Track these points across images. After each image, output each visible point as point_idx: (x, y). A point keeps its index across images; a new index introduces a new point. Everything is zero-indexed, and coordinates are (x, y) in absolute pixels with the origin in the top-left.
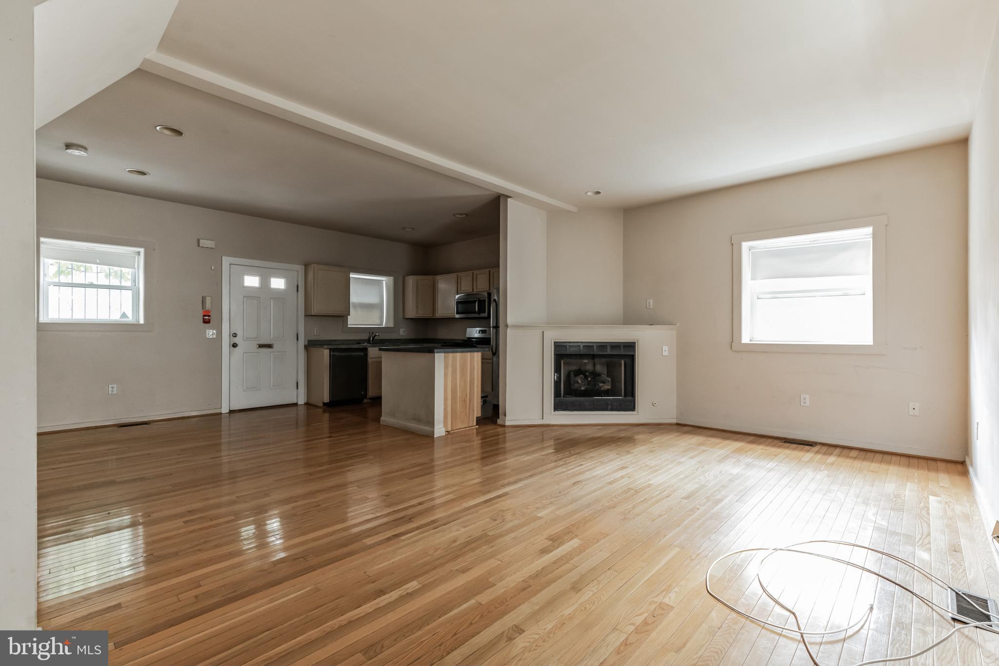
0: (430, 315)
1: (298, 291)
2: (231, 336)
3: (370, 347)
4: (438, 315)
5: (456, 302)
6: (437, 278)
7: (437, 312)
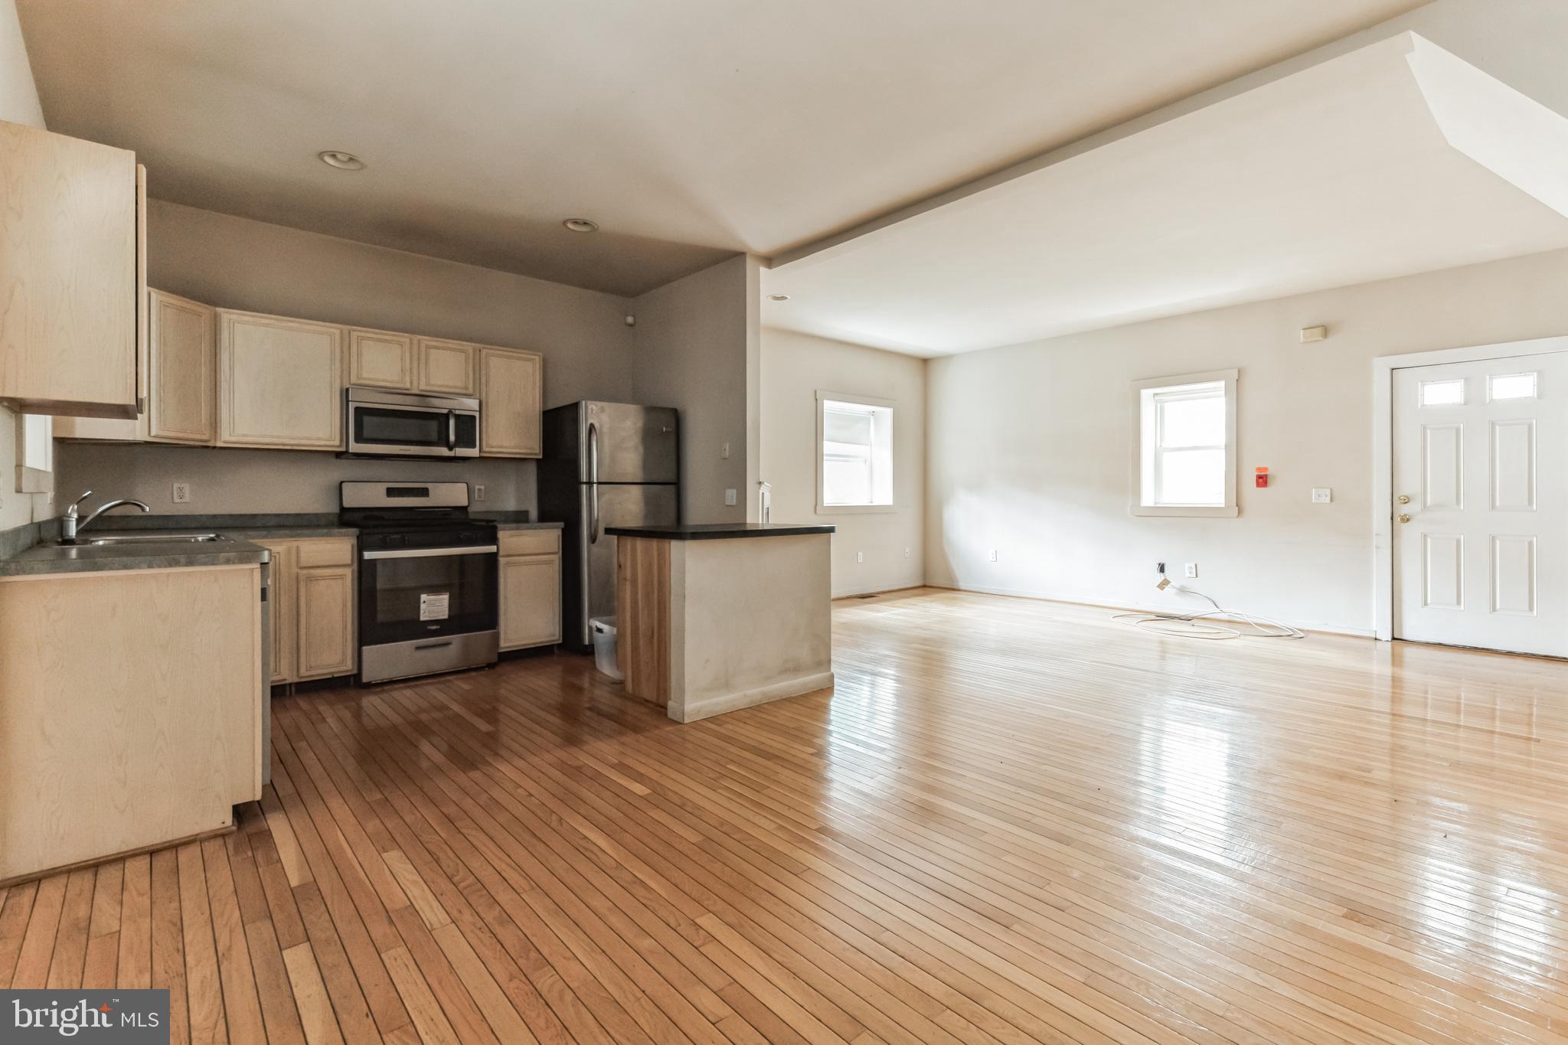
0: (202, 438)
4: (233, 439)
5: (352, 406)
6: (227, 316)
7: (232, 429)
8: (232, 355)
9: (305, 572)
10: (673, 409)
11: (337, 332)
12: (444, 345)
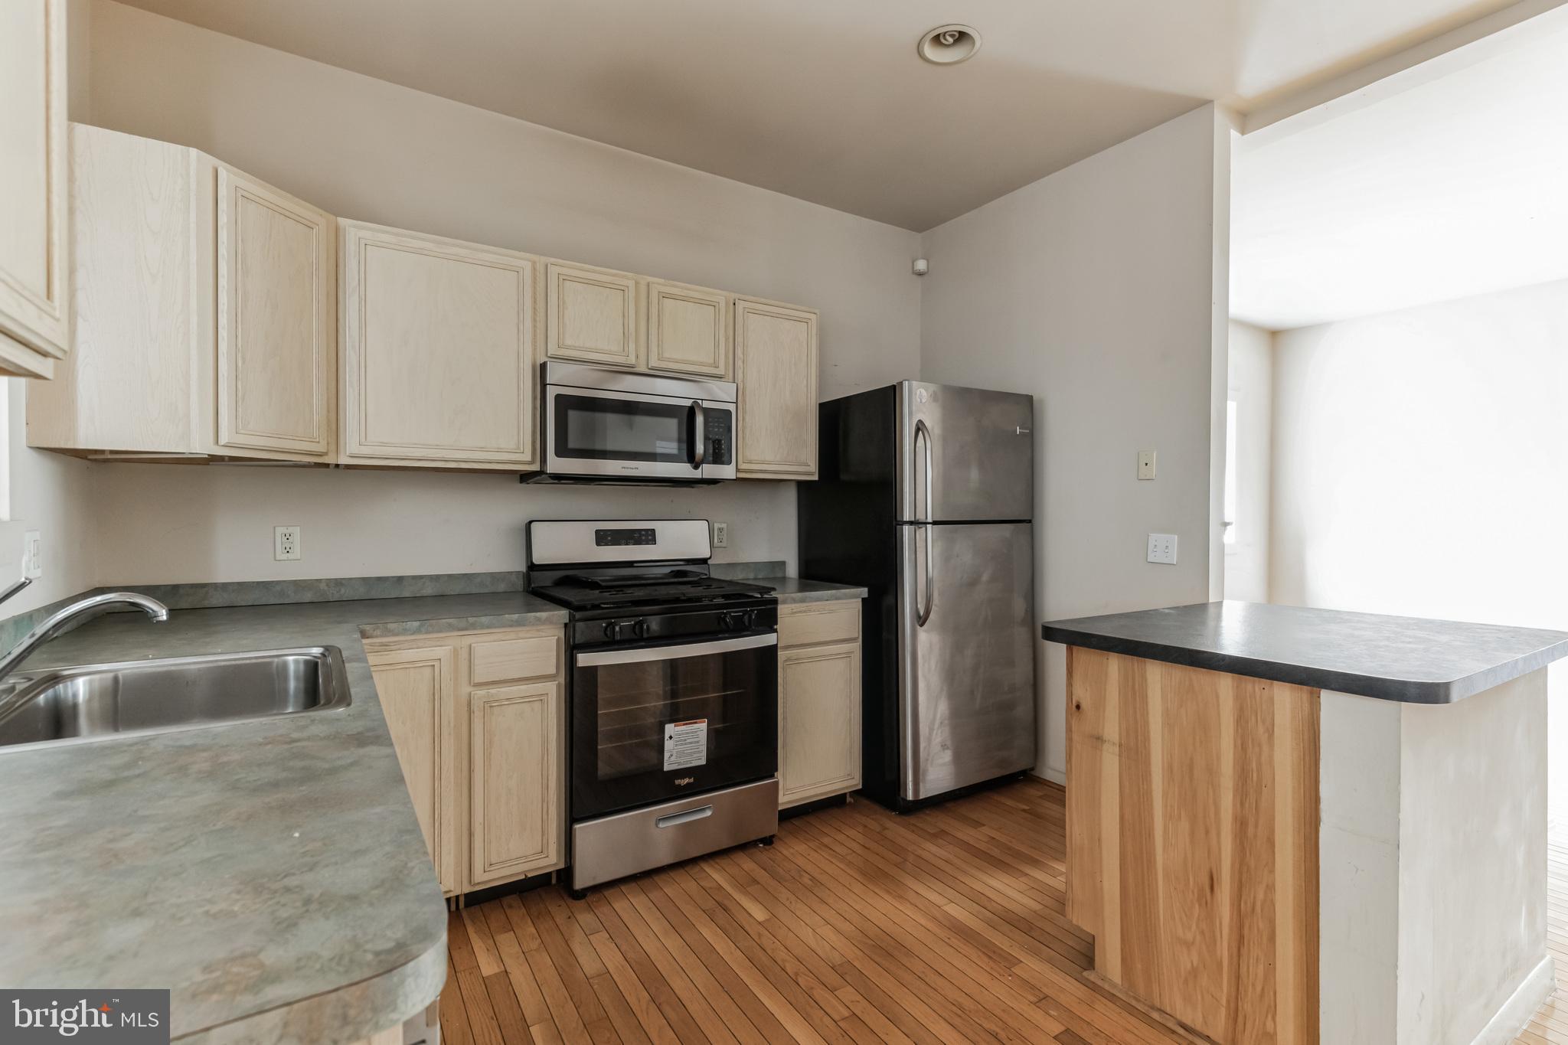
0: (314, 447)
4: (365, 451)
5: (551, 393)
6: (354, 231)
7: (363, 434)
8: (363, 301)
9: (481, 693)
10: (1027, 395)
11: (528, 266)
12: (684, 293)
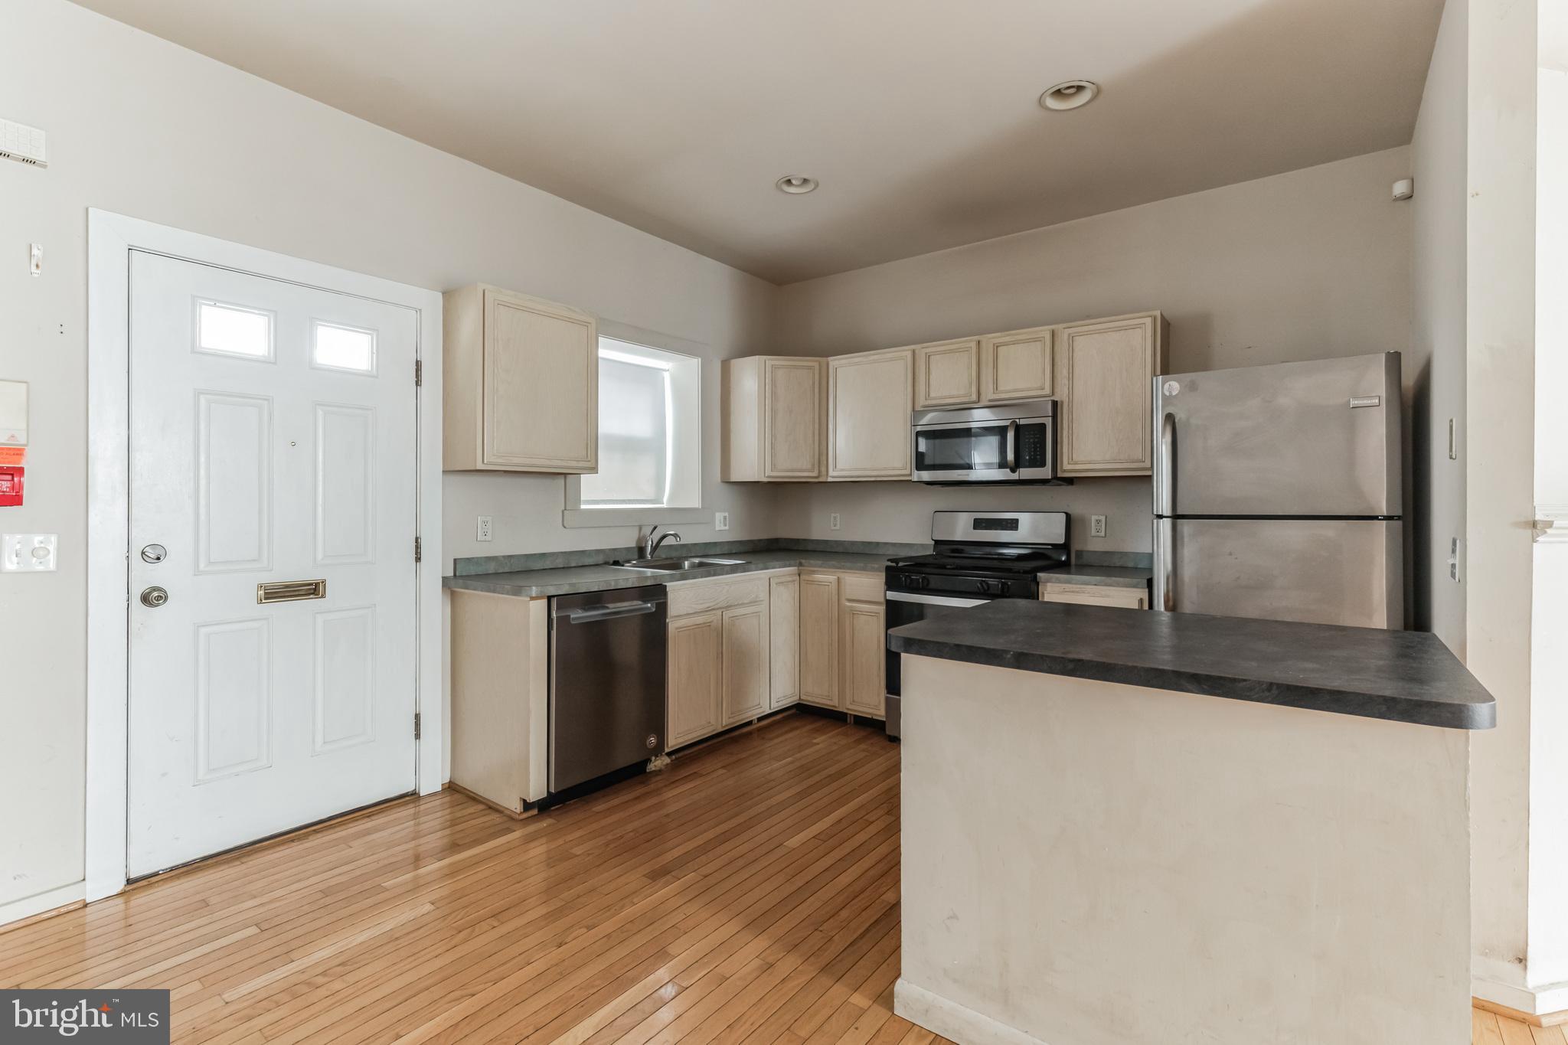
0: (811, 474)
1: (418, 383)
2: (136, 555)
3: (673, 578)
5: (914, 431)
7: (834, 465)
8: (835, 398)
9: (849, 604)
11: (910, 354)
12: (1015, 338)
